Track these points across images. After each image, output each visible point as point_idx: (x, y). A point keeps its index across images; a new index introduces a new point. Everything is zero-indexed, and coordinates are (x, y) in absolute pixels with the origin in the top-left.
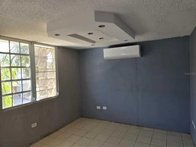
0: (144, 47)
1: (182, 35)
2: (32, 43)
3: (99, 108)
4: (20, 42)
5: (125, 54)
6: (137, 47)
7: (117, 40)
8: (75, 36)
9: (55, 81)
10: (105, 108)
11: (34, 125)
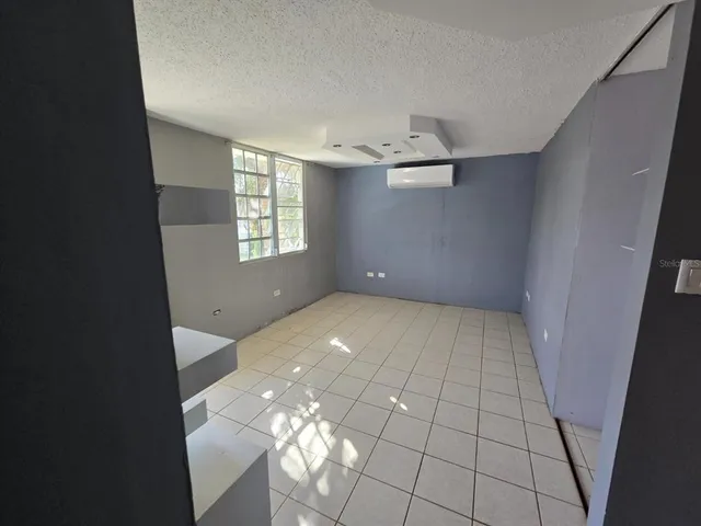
0: (459, 168)
1: (527, 151)
2: (272, 154)
3: (371, 275)
4: (256, 153)
5: (413, 181)
6: (451, 167)
7: (423, 155)
8: (364, 149)
9: (302, 224)
10: (382, 275)
11: (277, 293)
